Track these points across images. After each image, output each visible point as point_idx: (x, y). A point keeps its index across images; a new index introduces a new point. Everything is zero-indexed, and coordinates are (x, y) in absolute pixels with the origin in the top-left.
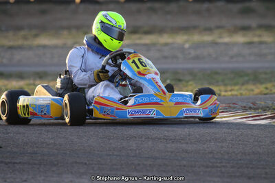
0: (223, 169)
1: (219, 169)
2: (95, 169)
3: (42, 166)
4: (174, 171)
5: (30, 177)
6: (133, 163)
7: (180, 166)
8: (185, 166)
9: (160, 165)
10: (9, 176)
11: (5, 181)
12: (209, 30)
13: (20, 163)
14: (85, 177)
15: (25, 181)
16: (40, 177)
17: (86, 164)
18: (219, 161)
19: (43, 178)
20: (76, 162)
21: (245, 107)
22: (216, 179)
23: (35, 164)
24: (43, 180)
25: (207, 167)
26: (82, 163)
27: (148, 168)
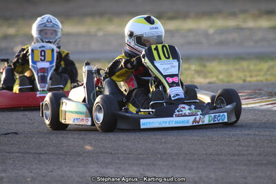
0: (250, 158)
1: (245, 157)
2: (121, 158)
3: (68, 156)
4: (200, 160)
5: (55, 168)
6: (159, 152)
7: (206, 154)
8: (211, 154)
9: (186, 154)
10: (35, 167)
11: (31, 172)
12: (233, 15)
13: (45, 153)
14: (111, 167)
15: (51, 172)
16: (66, 167)
17: (111, 153)
18: (245, 149)
19: (68, 168)
20: (102, 153)
21: (271, 93)
22: (243, 168)
23: (60, 154)
24: (69, 170)
25: (234, 155)
26: (107, 153)
27: (174, 157)
